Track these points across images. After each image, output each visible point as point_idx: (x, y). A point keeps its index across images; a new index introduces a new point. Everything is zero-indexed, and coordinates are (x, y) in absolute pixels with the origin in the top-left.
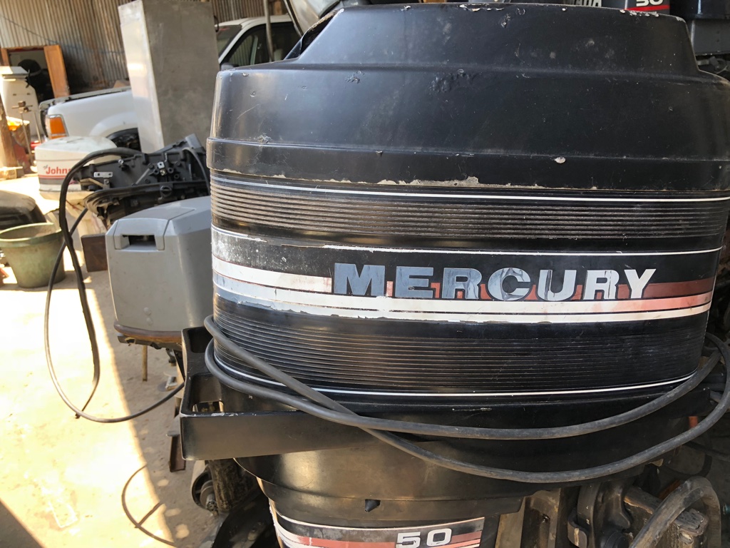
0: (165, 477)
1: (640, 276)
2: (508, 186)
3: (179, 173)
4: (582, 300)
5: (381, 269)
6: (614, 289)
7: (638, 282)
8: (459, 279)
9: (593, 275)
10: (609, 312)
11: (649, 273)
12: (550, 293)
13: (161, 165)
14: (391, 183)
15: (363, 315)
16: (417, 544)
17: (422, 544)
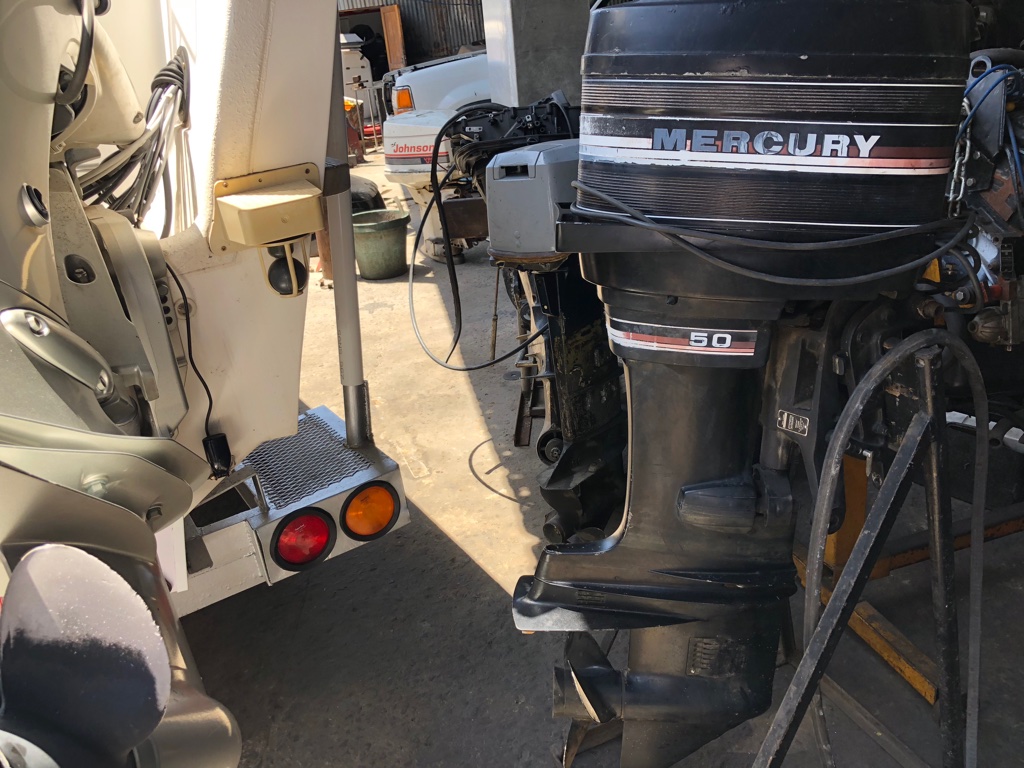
0: (510, 450)
1: (867, 140)
2: (768, 75)
3: (544, 126)
4: (821, 156)
5: (684, 132)
6: (845, 149)
7: (865, 145)
8: (734, 139)
9: (829, 138)
10: (843, 166)
11: (874, 139)
12: (797, 150)
13: (528, 118)
14: (691, 74)
15: (671, 163)
16: (705, 343)
17: (709, 344)
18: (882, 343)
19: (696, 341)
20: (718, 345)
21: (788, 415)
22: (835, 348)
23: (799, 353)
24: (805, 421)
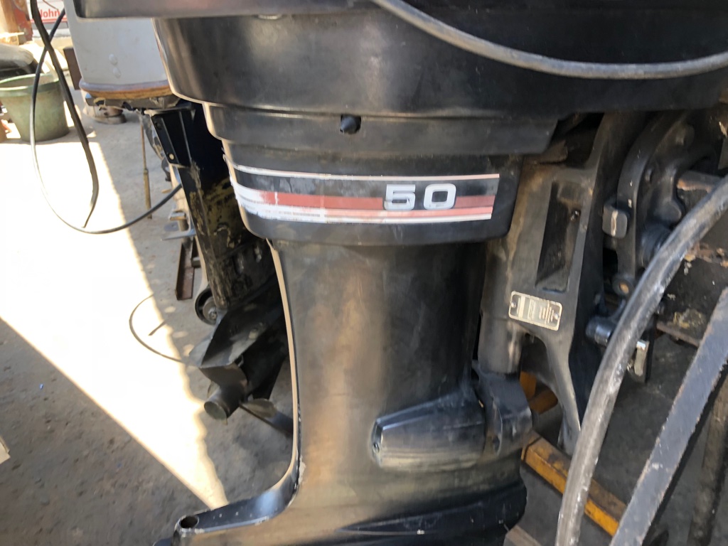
0: (172, 305)
16: (411, 204)
17: (419, 205)
18: (676, 182)
19: (395, 201)
20: (434, 205)
21: (527, 300)
22: (609, 194)
23: (546, 205)
24: (556, 310)
